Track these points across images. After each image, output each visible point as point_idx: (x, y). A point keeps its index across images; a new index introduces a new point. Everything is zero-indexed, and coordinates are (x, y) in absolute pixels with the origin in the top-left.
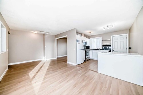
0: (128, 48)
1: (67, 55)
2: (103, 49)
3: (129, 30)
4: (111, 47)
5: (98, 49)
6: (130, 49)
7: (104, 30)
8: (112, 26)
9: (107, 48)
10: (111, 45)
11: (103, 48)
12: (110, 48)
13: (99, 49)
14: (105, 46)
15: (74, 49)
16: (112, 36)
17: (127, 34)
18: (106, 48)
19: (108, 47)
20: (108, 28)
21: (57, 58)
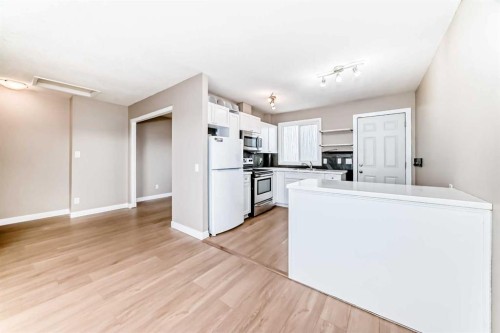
0: (410, 163)
1: (171, 191)
2: (324, 167)
3: (415, 95)
4: (352, 157)
5: (307, 167)
6: (418, 168)
7: (323, 85)
8: (355, 70)
9: (339, 161)
10: (351, 153)
11: (325, 161)
12: (348, 161)
13: (309, 164)
14: (330, 156)
15: (197, 168)
16: (355, 117)
17: (408, 111)
18: (336, 161)
19: (344, 159)
20: (339, 80)
21: (139, 204)
